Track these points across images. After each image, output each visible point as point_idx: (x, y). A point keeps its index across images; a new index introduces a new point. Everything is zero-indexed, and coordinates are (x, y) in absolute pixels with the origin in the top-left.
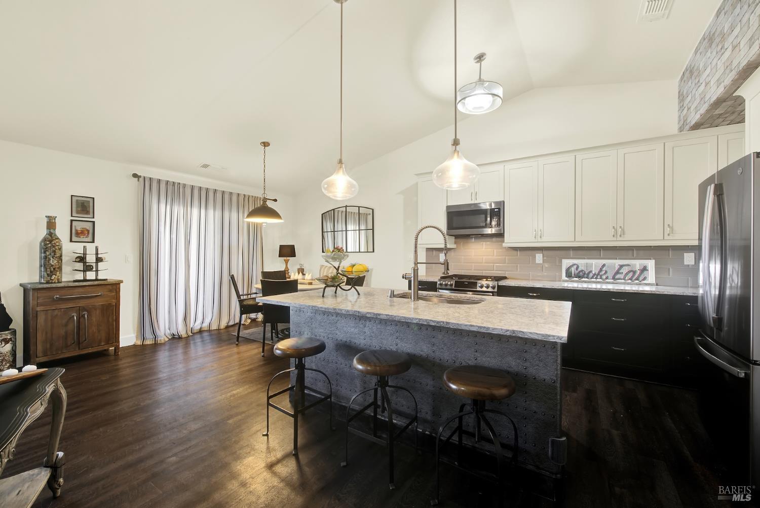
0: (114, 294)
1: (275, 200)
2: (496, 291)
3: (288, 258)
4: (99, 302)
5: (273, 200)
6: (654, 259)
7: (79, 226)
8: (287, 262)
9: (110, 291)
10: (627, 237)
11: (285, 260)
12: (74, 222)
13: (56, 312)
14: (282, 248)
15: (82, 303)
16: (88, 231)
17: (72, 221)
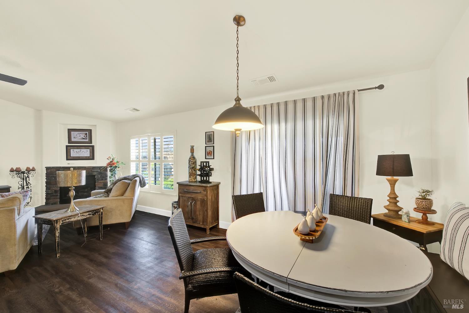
0: (205, 193)
1: (381, 87)
3: (395, 178)
4: (199, 197)
5: (376, 88)
7: (209, 149)
8: (393, 184)
9: (204, 191)
11: (388, 180)
12: (207, 147)
13: (185, 198)
14: (382, 159)
15: (193, 196)
16: (211, 152)
17: (206, 147)
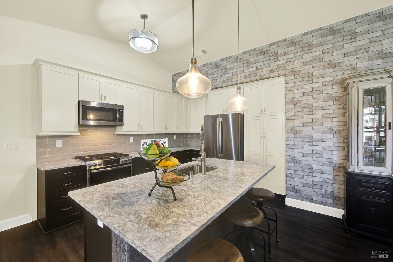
2: (132, 162)
6: (168, 138)
10: (168, 130)
